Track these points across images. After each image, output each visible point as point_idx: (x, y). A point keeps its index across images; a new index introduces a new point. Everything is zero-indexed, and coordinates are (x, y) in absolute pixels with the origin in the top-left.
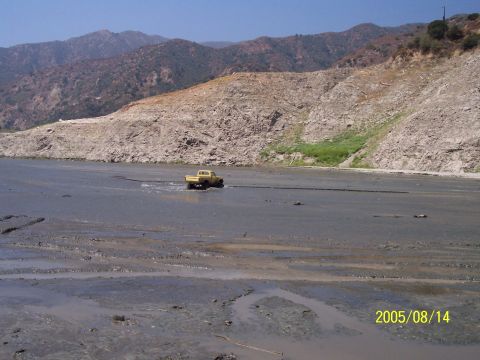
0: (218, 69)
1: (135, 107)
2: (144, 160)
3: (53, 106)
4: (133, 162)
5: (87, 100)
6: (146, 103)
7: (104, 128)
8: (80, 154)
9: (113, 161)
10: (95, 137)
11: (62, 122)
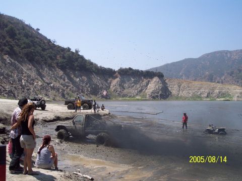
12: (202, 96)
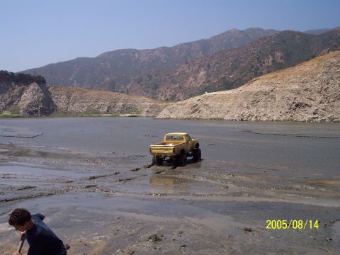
0: (318, 50)
1: (257, 82)
2: (265, 119)
3: (201, 84)
4: (256, 121)
5: (224, 78)
6: (266, 78)
7: (236, 97)
8: (220, 115)
9: (242, 120)
10: (230, 104)
11: (207, 94)
12: (101, 110)
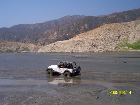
1: (78, 36)
2: (81, 51)
3: (55, 38)
4: (78, 52)
5: (65, 35)
6: (81, 35)
7: (69, 43)
8: (63, 51)
10: (67, 46)
11: (57, 42)
